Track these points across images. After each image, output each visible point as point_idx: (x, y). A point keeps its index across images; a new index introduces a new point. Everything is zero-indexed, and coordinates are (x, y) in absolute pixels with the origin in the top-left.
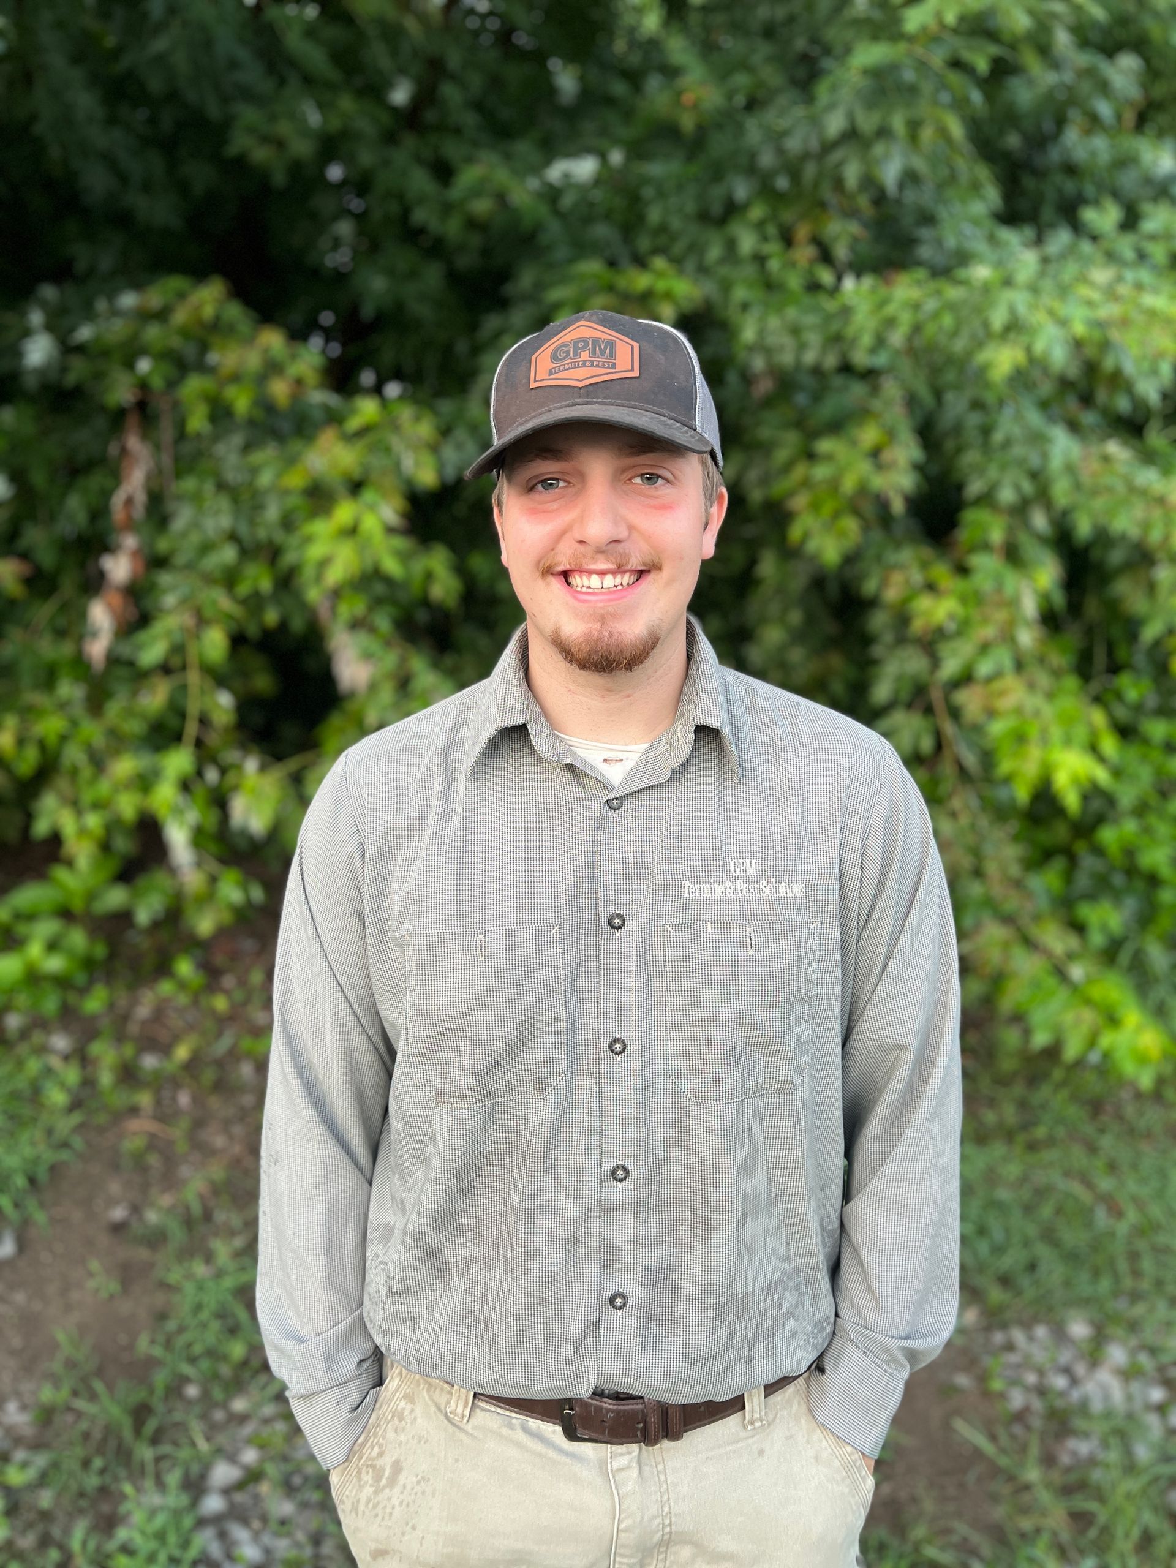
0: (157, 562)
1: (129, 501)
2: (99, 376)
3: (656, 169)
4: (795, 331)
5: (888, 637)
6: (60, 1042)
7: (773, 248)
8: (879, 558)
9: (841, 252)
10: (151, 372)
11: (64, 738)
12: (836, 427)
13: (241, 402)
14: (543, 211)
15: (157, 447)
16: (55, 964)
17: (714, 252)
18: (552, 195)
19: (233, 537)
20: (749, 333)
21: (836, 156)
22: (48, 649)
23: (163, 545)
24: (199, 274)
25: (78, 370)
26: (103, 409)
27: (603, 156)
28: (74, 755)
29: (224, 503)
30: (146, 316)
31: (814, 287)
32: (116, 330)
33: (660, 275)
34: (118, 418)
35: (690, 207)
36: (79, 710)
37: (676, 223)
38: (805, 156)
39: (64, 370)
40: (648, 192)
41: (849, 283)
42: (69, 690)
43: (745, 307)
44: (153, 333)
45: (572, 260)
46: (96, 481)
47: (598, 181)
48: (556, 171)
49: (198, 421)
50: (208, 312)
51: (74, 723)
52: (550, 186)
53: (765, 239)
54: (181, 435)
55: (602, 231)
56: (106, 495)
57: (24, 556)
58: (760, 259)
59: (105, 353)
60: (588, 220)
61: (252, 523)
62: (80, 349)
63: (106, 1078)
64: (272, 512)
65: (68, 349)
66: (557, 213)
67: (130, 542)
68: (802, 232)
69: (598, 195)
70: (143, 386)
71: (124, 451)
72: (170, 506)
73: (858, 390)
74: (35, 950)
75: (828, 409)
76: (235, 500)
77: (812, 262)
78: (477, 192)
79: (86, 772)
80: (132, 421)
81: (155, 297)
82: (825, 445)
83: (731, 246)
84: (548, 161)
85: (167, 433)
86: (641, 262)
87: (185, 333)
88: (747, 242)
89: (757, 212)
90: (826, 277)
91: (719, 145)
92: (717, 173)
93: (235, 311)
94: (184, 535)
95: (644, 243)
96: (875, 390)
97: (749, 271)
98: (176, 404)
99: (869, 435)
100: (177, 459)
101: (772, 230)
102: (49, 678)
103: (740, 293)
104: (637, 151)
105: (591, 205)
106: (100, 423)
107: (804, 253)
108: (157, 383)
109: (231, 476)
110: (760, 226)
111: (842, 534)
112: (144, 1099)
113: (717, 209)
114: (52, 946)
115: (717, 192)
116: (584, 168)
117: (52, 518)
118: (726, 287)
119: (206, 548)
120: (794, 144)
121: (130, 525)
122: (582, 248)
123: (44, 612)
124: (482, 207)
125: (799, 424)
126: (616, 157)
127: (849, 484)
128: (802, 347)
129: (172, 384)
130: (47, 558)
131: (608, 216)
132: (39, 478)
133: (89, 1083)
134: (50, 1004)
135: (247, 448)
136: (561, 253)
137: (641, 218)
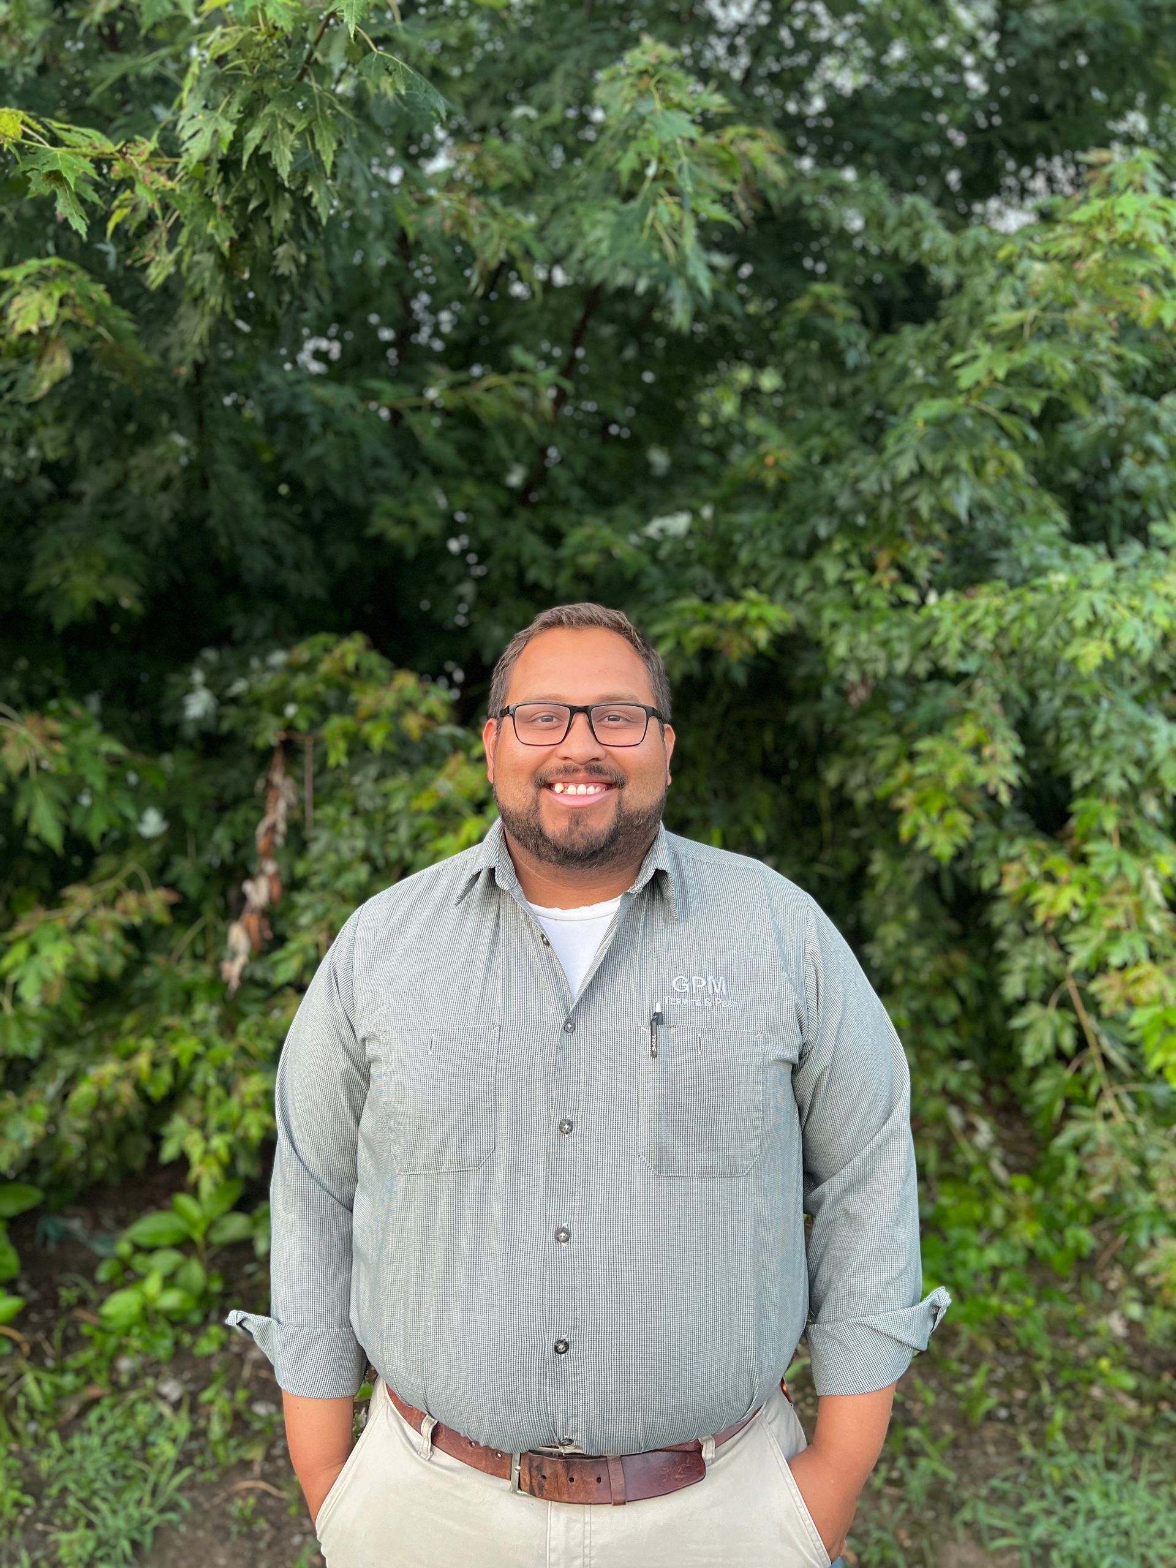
0: (294, 884)
1: (272, 829)
2: (251, 721)
3: (744, 518)
4: (885, 643)
5: (1012, 929)
6: (172, 1389)
7: (858, 573)
8: (994, 851)
9: (922, 573)
10: (296, 715)
11: (197, 1058)
12: (934, 727)
13: (377, 736)
14: (644, 560)
15: (300, 782)
16: (171, 1300)
17: (802, 583)
18: (652, 547)
19: (367, 858)
20: (841, 650)
21: (909, 493)
22: (187, 972)
23: (300, 868)
24: (343, 631)
25: (233, 717)
26: (253, 749)
27: (695, 513)
28: (205, 1075)
29: (359, 827)
30: (293, 669)
31: (901, 604)
32: (267, 683)
33: (753, 604)
34: (264, 758)
35: (777, 546)
36: (212, 1032)
37: (764, 561)
38: (880, 496)
39: (219, 718)
40: (738, 538)
41: (932, 598)
42: (204, 1011)
43: (834, 626)
44: (300, 682)
45: (670, 600)
46: (241, 814)
47: (690, 533)
48: (652, 529)
49: (337, 756)
50: (350, 661)
51: (208, 1045)
52: (649, 539)
53: (849, 566)
54: (322, 769)
55: (697, 572)
56: (251, 826)
57: (172, 886)
58: (846, 584)
59: (257, 703)
60: (684, 565)
61: (384, 843)
62: (235, 701)
63: (217, 1430)
64: (403, 833)
65: (223, 700)
66: (655, 560)
67: (270, 867)
68: (883, 559)
69: (690, 544)
70: (290, 727)
71: (269, 784)
72: (309, 833)
73: (952, 693)
74: (153, 1285)
75: (923, 713)
76: (369, 824)
77: (894, 583)
78: (584, 549)
79: (217, 1092)
80: (278, 759)
81: (303, 652)
82: (923, 745)
83: (818, 575)
84: (647, 519)
85: (309, 766)
86: (735, 596)
87: (328, 681)
88: (832, 571)
89: (838, 547)
90: (912, 595)
91: (800, 493)
92: (801, 515)
93: (374, 660)
94: (320, 858)
95: (736, 581)
96: (969, 692)
97: (837, 594)
98: (318, 743)
99: (968, 733)
100: (316, 790)
101: (854, 559)
102: (186, 1001)
103: (828, 615)
104: (724, 506)
105: (688, 552)
106: (248, 763)
107: (887, 576)
108: (302, 724)
109: (366, 803)
110: (844, 555)
111: (953, 828)
112: (256, 1453)
113: (802, 546)
114: (170, 1281)
115: (801, 533)
116: (679, 523)
117: (199, 850)
118: (816, 611)
119: (340, 869)
120: (868, 486)
121: (271, 853)
122: (679, 589)
123: (185, 938)
124: (589, 560)
125: (898, 729)
126: (707, 512)
127: (952, 779)
128: (892, 657)
129: (314, 725)
130: (192, 888)
131: (701, 561)
132: (190, 815)
133: (198, 1434)
134: (164, 1347)
135: (381, 777)
136: (661, 594)
137: (734, 559)
